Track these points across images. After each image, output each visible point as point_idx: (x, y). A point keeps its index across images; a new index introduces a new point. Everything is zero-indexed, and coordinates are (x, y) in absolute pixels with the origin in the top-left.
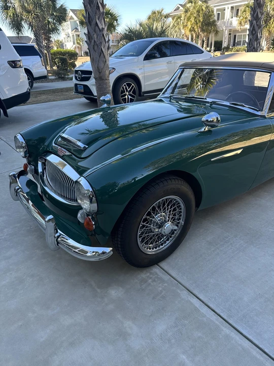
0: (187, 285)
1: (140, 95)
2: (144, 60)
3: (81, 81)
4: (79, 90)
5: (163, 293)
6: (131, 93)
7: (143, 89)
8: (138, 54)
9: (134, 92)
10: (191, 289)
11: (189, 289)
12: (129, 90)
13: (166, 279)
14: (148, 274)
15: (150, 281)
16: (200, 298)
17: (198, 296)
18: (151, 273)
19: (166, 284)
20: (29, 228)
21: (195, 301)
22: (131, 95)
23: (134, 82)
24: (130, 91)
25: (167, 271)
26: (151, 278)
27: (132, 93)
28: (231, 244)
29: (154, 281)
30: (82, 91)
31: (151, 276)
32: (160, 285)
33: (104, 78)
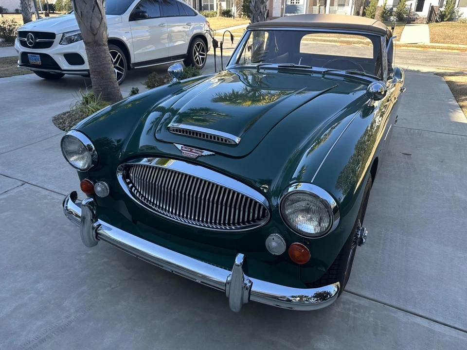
0: (394, 304)
1: (129, 68)
2: (130, 21)
3: (34, 47)
4: (32, 61)
5: (379, 324)
6: (117, 65)
7: (134, 60)
8: (121, 12)
9: (121, 64)
10: (402, 307)
11: (399, 307)
12: (114, 61)
13: (367, 305)
14: (342, 305)
15: (351, 313)
16: (420, 314)
17: (417, 312)
18: (344, 303)
19: (372, 311)
20: (109, 288)
21: (418, 320)
22: (117, 68)
23: (119, 50)
24: (116, 62)
25: (359, 294)
26: (349, 309)
27: (119, 65)
28: (391, 240)
29: (355, 312)
30: (39, 62)
31: (348, 306)
32: (367, 314)
33: (101, 43)
